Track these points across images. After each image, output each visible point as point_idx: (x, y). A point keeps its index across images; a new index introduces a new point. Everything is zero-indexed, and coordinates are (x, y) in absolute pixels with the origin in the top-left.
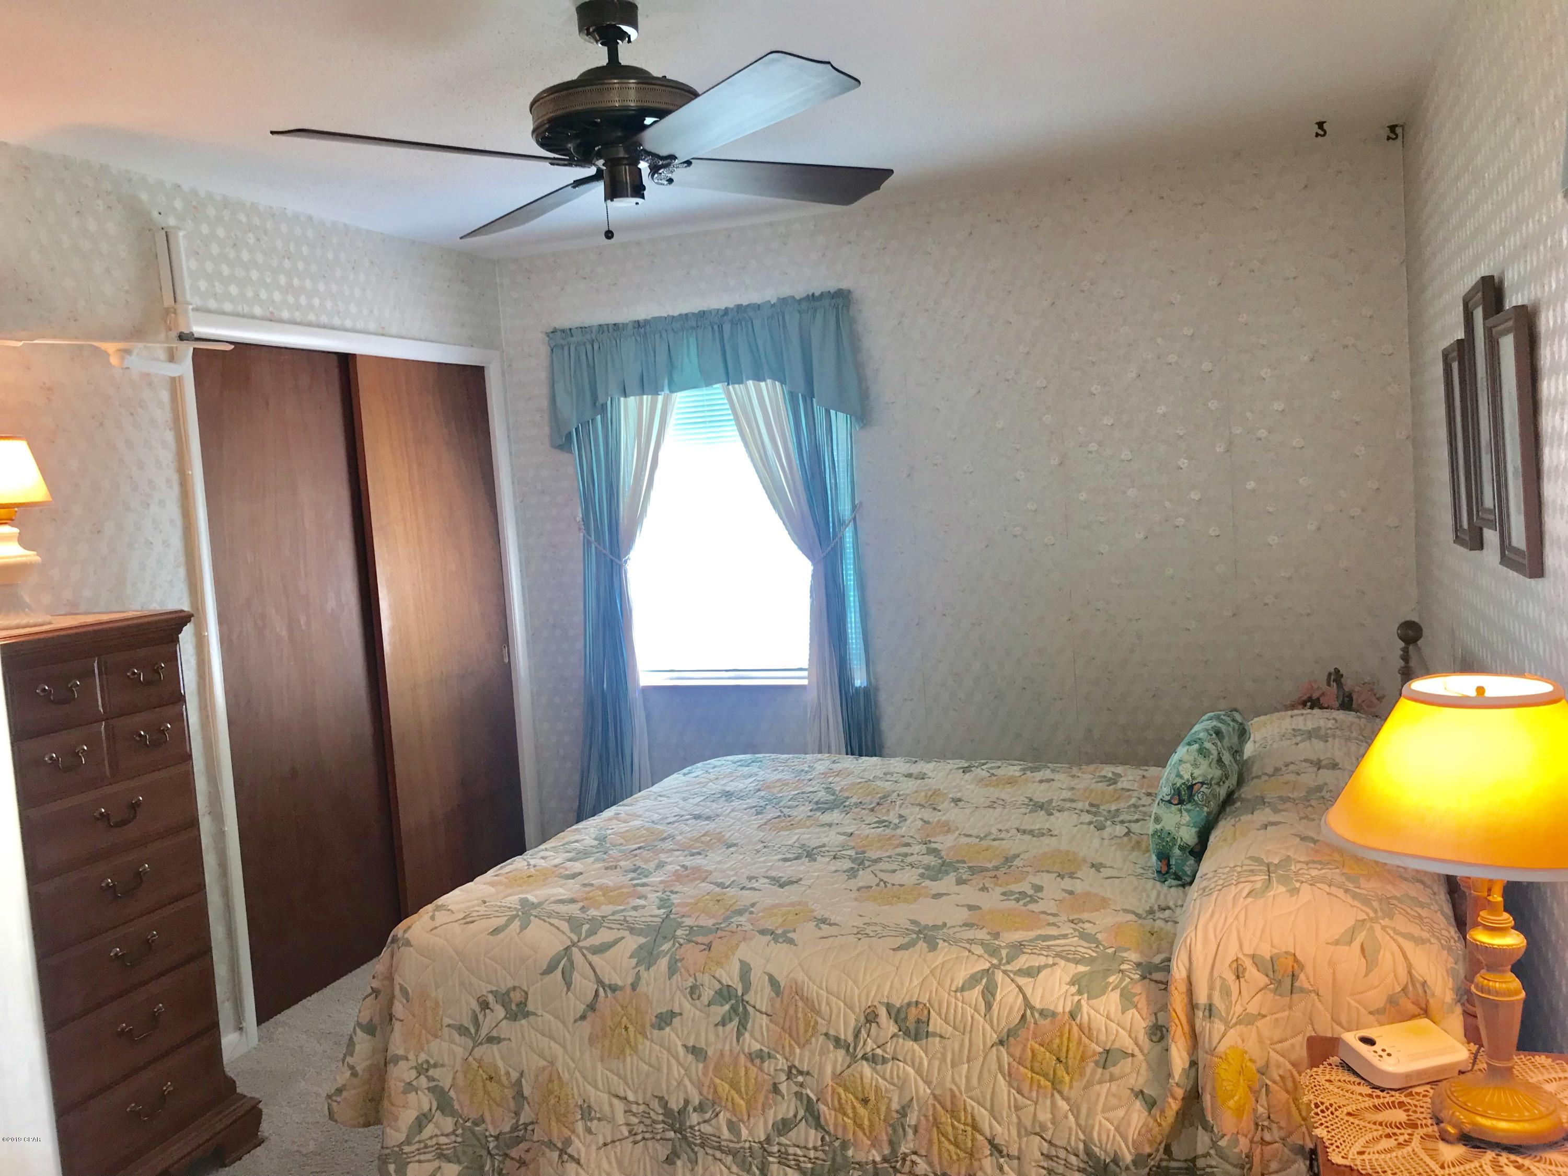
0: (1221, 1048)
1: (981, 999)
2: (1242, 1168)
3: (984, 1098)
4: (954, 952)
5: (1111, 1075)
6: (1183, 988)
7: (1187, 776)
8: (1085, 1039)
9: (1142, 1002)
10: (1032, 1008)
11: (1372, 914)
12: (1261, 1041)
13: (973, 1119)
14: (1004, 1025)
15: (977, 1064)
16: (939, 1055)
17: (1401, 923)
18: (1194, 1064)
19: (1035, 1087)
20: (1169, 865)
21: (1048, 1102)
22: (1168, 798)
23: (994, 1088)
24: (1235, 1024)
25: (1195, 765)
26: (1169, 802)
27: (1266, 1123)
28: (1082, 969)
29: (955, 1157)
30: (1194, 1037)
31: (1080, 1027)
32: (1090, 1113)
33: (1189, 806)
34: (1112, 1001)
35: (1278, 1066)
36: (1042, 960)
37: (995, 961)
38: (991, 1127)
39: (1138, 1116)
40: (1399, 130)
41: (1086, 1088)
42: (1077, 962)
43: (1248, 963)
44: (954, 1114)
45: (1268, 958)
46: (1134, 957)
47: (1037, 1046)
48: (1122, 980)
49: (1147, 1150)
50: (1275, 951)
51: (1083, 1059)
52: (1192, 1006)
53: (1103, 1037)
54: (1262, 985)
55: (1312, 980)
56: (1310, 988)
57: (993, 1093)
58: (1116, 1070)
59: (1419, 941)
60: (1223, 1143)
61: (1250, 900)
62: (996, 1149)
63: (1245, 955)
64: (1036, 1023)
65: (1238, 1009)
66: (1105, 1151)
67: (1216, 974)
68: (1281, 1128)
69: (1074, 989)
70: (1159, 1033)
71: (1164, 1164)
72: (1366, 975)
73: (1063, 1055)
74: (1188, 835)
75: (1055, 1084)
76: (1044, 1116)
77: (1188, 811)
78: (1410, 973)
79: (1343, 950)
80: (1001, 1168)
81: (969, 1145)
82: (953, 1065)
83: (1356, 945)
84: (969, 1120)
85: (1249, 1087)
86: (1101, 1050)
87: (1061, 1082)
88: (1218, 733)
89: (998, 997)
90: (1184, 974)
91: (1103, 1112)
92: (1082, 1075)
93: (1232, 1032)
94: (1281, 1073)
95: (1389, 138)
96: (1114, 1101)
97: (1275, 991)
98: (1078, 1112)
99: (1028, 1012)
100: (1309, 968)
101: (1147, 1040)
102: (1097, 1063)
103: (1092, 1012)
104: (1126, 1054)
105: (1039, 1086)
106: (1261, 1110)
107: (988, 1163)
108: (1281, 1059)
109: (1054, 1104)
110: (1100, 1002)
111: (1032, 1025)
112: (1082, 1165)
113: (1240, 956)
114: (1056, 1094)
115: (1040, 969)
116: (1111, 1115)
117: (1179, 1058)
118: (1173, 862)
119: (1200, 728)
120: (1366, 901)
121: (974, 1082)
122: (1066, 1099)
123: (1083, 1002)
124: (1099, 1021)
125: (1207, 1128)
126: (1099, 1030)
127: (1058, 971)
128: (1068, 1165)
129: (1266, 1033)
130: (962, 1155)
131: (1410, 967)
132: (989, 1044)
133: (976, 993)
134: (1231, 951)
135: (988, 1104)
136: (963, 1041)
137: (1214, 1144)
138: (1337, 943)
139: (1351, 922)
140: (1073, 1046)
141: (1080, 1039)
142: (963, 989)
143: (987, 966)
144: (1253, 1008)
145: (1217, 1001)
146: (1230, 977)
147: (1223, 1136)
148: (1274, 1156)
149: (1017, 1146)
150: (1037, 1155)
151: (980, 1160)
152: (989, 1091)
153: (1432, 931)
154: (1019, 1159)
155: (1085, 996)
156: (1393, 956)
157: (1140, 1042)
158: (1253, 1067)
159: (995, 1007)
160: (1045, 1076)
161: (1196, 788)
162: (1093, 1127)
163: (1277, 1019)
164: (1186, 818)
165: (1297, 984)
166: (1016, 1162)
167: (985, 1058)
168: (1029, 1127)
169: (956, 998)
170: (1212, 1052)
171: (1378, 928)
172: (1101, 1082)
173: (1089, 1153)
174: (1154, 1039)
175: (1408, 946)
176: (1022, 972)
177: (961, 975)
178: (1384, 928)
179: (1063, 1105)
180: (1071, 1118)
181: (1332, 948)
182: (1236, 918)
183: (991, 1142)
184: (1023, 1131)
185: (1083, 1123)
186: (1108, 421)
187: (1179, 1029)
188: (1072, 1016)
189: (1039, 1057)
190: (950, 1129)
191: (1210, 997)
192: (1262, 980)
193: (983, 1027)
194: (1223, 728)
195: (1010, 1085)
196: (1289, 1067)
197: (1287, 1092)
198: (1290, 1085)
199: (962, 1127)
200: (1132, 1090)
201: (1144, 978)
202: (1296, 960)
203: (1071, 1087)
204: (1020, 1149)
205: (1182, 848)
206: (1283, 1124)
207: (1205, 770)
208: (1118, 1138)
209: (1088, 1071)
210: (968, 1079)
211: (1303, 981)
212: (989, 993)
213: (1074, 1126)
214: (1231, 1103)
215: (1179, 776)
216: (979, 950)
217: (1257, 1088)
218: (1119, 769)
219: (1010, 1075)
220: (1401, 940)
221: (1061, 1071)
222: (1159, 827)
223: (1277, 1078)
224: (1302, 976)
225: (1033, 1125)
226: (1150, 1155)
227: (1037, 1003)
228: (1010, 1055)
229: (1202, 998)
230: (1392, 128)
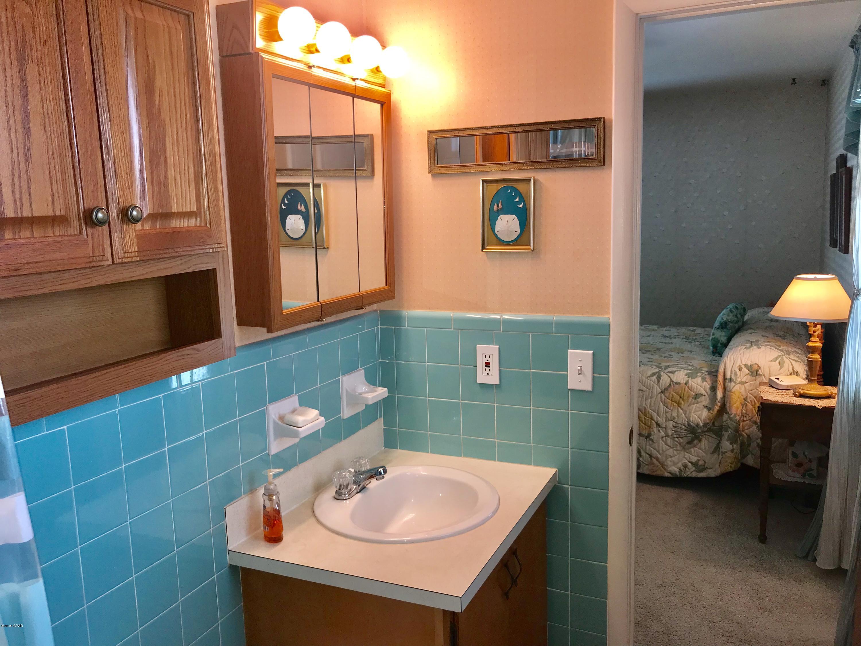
0: (733, 390)
1: (656, 379)
2: (737, 424)
3: (655, 410)
4: (646, 367)
5: (697, 401)
6: (722, 374)
7: (725, 319)
8: (689, 391)
9: (709, 380)
10: (673, 382)
11: (783, 354)
12: (745, 390)
13: (651, 416)
14: (663, 387)
15: (653, 400)
16: (641, 397)
17: (792, 357)
18: (724, 396)
19: (672, 406)
20: (716, 350)
21: (676, 410)
22: (718, 327)
23: (659, 406)
24: (738, 383)
25: (728, 315)
26: (718, 328)
27: (745, 415)
28: (689, 371)
29: (644, 428)
30: (725, 388)
31: (688, 387)
32: (690, 412)
33: (725, 330)
34: (699, 380)
35: (750, 398)
36: (676, 369)
37: (660, 369)
38: (657, 418)
39: (705, 414)
40: (826, 82)
41: (689, 406)
42: (687, 370)
43: (743, 367)
44: (645, 415)
45: (750, 365)
46: (706, 369)
47: (673, 393)
48: (702, 375)
49: (708, 421)
50: (752, 363)
51: (689, 397)
52: (725, 379)
53: (695, 390)
54: (747, 373)
55: (763, 371)
56: (761, 374)
57: (658, 408)
58: (699, 400)
59: (796, 361)
60: (732, 416)
61: (745, 350)
62: (658, 425)
63: (743, 364)
64: (674, 386)
65: (739, 380)
66: (694, 423)
67: (733, 369)
68: (749, 416)
69: (687, 377)
70: (714, 389)
71: (712, 428)
72: (780, 369)
73: (682, 396)
74: (724, 339)
75: (679, 405)
76: (675, 414)
77: (724, 331)
78: (793, 370)
79: (773, 363)
80: (659, 431)
81: (649, 424)
82: (646, 400)
83: (777, 361)
84: (650, 416)
85: (741, 403)
86: (694, 394)
87: (681, 404)
88: (736, 307)
89: (662, 379)
90: (723, 370)
91: (694, 412)
92: (688, 401)
93: (737, 386)
94: (751, 400)
95: (822, 85)
96: (698, 409)
97: (751, 375)
98: (686, 413)
99: (672, 383)
100: (762, 368)
101: (709, 391)
102: (693, 398)
103: (693, 383)
104: (703, 395)
105: (674, 405)
106: (744, 411)
107: (655, 429)
108: (751, 396)
109: (678, 411)
110: (695, 380)
111: (672, 387)
112: (686, 428)
113: (741, 364)
114: (679, 408)
115: (675, 371)
116: (696, 413)
117: (720, 394)
118: (718, 349)
119: (731, 306)
120: (782, 351)
121: (652, 404)
122: (682, 409)
123: (690, 380)
124: (695, 385)
125: (727, 413)
126: (694, 388)
127: (681, 372)
128: (681, 428)
129: (747, 388)
130: (647, 427)
131: (793, 367)
132: (658, 392)
133: (654, 378)
134: (739, 363)
135: (656, 412)
136: (649, 392)
137: (729, 417)
138: (771, 361)
139: (777, 356)
140: (685, 393)
141: (688, 391)
142: (650, 376)
143: (658, 371)
144: (744, 380)
145: (733, 377)
146: (737, 370)
147: (732, 414)
148: (746, 425)
149: (665, 425)
150: (672, 427)
151: (652, 428)
152: (657, 407)
153: (801, 360)
154: (665, 428)
155: (690, 378)
156: (788, 364)
157: (707, 391)
158: (742, 398)
159: (661, 382)
160: (676, 402)
161: (728, 323)
162: (690, 416)
163: (751, 384)
164: (724, 334)
165: (758, 373)
166: (664, 429)
167: (656, 397)
168: (669, 418)
169: (648, 379)
170: (730, 391)
171: (784, 357)
172: (693, 404)
173: (689, 424)
174: (712, 390)
175: (793, 362)
176: (669, 372)
177: (649, 373)
178: (786, 357)
179: (681, 411)
180: (683, 415)
181: (769, 362)
182: (741, 354)
183: (656, 423)
184: (668, 420)
185: (687, 416)
186: (696, 195)
187: (720, 386)
188: (686, 384)
189: (674, 397)
190: (643, 419)
191: (731, 376)
192: (747, 372)
193: (657, 388)
194: (738, 306)
195: (664, 405)
196: (753, 397)
197: (752, 405)
198: (753, 403)
199: (647, 418)
200: (704, 406)
201: (709, 374)
202: (758, 366)
203: (684, 405)
204: (666, 425)
205: (721, 344)
206: (750, 415)
207: (731, 317)
208: (698, 419)
209: (690, 400)
210: (650, 404)
211: (760, 372)
212: (659, 377)
213: (684, 417)
214: (735, 405)
215: (722, 319)
216: (655, 367)
217: (743, 404)
218: (695, 328)
219: (664, 402)
220: (791, 361)
221: (681, 401)
222: (713, 337)
223: (750, 401)
224: (760, 371)
225: (671, 417)
226: (708, 423)
227: (675, 380)
228: (665, 396)
229: (728, 377)
230: (824, 81)
